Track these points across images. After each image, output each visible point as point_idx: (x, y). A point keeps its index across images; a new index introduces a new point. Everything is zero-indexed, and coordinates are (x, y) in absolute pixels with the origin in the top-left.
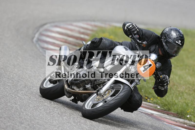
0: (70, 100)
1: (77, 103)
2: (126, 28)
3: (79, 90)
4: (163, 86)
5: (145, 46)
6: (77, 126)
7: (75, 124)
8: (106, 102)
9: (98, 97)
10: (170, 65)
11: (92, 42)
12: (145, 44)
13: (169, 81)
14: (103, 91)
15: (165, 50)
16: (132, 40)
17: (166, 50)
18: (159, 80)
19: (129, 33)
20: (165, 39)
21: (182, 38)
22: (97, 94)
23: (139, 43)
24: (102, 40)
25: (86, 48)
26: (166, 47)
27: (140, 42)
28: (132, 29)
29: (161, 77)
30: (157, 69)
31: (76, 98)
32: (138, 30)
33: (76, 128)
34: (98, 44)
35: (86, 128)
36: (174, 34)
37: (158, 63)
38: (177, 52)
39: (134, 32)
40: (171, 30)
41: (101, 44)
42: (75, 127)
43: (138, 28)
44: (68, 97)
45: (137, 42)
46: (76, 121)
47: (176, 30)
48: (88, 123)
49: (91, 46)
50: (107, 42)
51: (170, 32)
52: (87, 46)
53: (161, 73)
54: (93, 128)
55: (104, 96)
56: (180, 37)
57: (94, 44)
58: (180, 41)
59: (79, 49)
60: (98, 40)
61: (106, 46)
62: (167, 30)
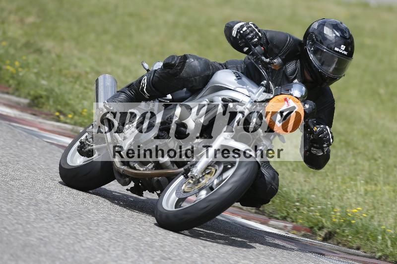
0: (127, 190)
1: (141, 195)
3: (146, 170)
5: (278, 68)
10: (330, 100)
11: (166, 65)
12: (279, 63)
13: (332, 138)
14: (198, 171)
16: (251, 57)
19: (241, 43)
20: (311, 45)
21: (347, 40)
22: (186, 177)
23: (266, 62)
24: (187, 60)
25: (153, 78)
26: (314, 61)
27: (268, 60)
28: (249, 34)
29: (315, 129)
31: (140, 185)
32: (260, 34)
34: (179, 68)
41: (186, 69)
43: (260, 31)
44: (123, 185)
45: (262, 61)
49: (164, 73)
50: (197, 65)
52: (154, 73)
53: (315, 120)
56: (343, 37)
57: (169, 68)
58: (342, 46)
59: (137, 81)
60: (177, 59)
61: (194, 72)
62: (315, 26)
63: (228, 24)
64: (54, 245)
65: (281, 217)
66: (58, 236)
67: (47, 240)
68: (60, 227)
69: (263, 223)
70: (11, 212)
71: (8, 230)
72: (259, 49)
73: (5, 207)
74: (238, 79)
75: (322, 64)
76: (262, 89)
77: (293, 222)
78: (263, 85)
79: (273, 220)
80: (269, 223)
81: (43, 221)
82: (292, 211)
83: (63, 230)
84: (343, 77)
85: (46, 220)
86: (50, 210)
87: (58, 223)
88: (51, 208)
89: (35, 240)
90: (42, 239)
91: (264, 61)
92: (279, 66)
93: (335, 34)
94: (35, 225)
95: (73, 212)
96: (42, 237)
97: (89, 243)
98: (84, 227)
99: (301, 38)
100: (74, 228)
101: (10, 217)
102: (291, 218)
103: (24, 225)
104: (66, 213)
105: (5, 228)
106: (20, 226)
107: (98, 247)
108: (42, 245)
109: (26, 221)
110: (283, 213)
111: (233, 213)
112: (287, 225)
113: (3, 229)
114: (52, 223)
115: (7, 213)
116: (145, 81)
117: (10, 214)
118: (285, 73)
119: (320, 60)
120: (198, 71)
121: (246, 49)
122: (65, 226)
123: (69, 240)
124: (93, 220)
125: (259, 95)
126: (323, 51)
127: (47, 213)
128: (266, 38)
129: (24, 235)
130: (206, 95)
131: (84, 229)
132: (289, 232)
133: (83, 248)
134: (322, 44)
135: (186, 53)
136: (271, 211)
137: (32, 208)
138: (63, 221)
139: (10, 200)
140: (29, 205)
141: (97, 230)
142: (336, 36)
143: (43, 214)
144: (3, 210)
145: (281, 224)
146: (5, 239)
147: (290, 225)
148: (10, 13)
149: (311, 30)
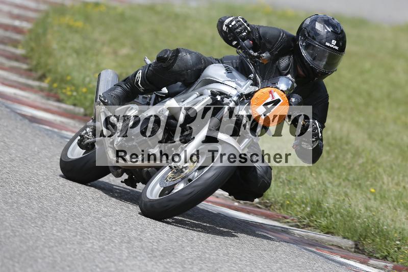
0: (122, 182)
1: (135, 186)
2: (225, 28)
5: (267, 62)
6: (12, 211)
7: (9, 207)
8: (190, 180)
10: (324, 95)
12: (268, 57)
13: (321, 132)
16: (240, 51)
19: (230, 37)
20: (303, 41)
23: (254, 56)
24: (179, 53)
25: (147, 71)
26: (305, 56)
27: (256, 54)
28: (237, 28)
31: (134, 177)
32: (249, 28)
33: (10, 215)
34: (171, 62)
35: (30, 214)
39: (240, 34)
42: (9, 213)
44: (117, 176)
45: (250, 54)
46: (10, 201)
48: (35, 203)
49: (157, 66)
50: (189, 58)
52: (149, 68)
54: (45, 214)
56: (334, 32)
57: (162, 62)
58: (333, 41)
59: (133, 75)
60: (170, 53)
61: (186, 66)
62: (308, 22)
63: (220, 19)
65: (381, 256)
68: (153, 265)
69: (362, 263)
70: (102, 249)
71: (100, 268)
72: (247, 43)
73: (97, 244)
74: (228, 73)
75: (314, 59)
76: (250, 82)
77: (394, 261)
78: (250, 78)
79: (373, 259)
80: (369, 263)
81: (136, 259)
82: (393, 250)
84: (335, 72)
85: (139, 258)
86: (142, 248)
87: (152, 260)
88: (144, 245)
92: (269, 60)
93: (326, 29)
94: (127, 263)
95: (166, 249)
98: (178, 265)
99: (295, 34)
100: (167, 266)
101: (102, 254)
102: (392, 258)
103: (116, 262)
104: (160, 251)
105: (97, 266)
106: (112, 264)
109: (119, 259)
112: (388, 265)
113: (94, 267)
114: (145, 261)
115: (98, 251)
116: (139, 75)
117: (101, 251)
118: (278, 68)
119: (311, 55)
120: (189, 64)
121: (235, 43)
122: (159, 264)
124: (187, 259)
125: (246, 88)
126: (314, 46)
127: (140, 250)
128: (259, 33)
130: (198, 89)
131: (178, 267)
134: (315, 39)
135: (178, 47)
136: (371, 250)
137: (124, 245)
138: (156, 259)
139: (102, 237)
140: (121, 242)
141: (191, 268)
142: (328, 31)
143: (135, 251)
144: (95, 247)
145: (382, 263)
147: (390, 265)
148: (103, 44)
149: (304, 26)
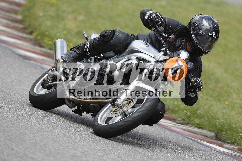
0: (72, 111)
1: (81, 114)
3: (86, 99)
4: (196, 92)
8: (125, 115)
9: (114, 109)
10: (200, 64)
11: (102, 36)
12: (173, 38)
13: (202, 85)
14: (121, 102)
15: (195, 45)
17: (197, 45)
18: (189, 85)
19: (151, 24)
20: (194, 31)
21: (216, 29)
22: (113, 105)
24: (115, 33)
25: (93, 43)
26: (195, 40)
27: (166, 36)
29: (193, 80)
30: (189, 71)
31: (81, 108)
32: (163, 20)
34: (110, 38)
36: (206, 24)
37: (190, 63)
38: (210, 48)
39: (157, 23)
40: (203, 18)
41: (114, 39)
42: (10, 113)
43: (162, 18)
44: (71, 108)
45: (163, 36)
47: (209, 19)
49: (100, 40)
50: (121, 36)
51: (201, 21)
52: (94, 41)
53: (192, 75)
55: (122, 107)
56: (214, 27)
57: (104, 38)
58: (214, 33)
60: (109, 32)
61: (120, 41)
64: (91, 156)
65: (231, 142)
66: (93, 150)
67: (87, 153)
68: (94, 145)
69: (220, 146)
71: (63, 147)
73: (62, 132)
77: (238, 145)
79: (226, 144)
80: (224, 146)
81: (84, 141)
82: (238, 139)
83: (96, 147)
87: (94, 142)
89: (79, 153)
90: (83, 153)
91: (164, 36)
94: (79, 144)
96: (83, 151)
97: (112, 155)
100: (103, 146)
101: (64, 138)
102: (237, 143)
103: (72, 143)
105: (61, 145)
106: (70, 144)
107: (117, 158)
108: (83, 156)
109: (75, 141)
110: (232, 140)
111: (201, 139)
113: (59, 146)
114: (90, 143)
115: (62, 136)
116: (88, 45)
122: (98, 145)
123: (100, 153)
125: (160, 57)
129: (72, 149)
130: (126, 55)
131: (109, 147)
132: (236, 151)
133: (108, 158)
136: (225, 139)
137: (78, 133)
141: (118, 148)
145: (231, 146)
146: (61, 152)
147: (236, 148)
149: (195, 21)
